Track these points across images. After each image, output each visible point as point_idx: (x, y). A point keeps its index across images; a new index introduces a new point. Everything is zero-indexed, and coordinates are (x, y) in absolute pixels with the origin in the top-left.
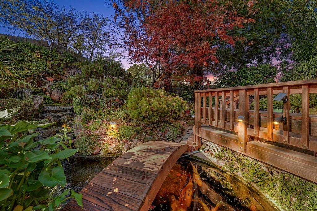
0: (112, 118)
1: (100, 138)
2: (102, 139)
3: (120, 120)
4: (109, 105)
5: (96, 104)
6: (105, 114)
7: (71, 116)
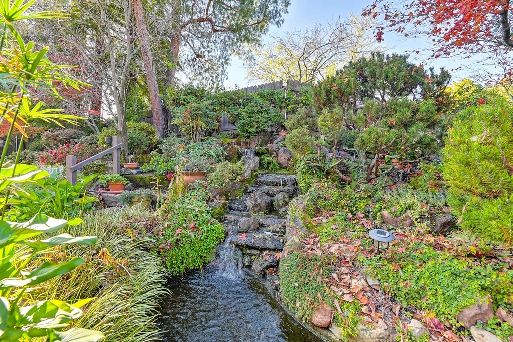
0: (380, 209)
1: (335, 275)
2: (341, 280)
3: (408, 222)
4: (374, 176)
5: (343, 172)
6: (360, 197)
7: (293, 194)
